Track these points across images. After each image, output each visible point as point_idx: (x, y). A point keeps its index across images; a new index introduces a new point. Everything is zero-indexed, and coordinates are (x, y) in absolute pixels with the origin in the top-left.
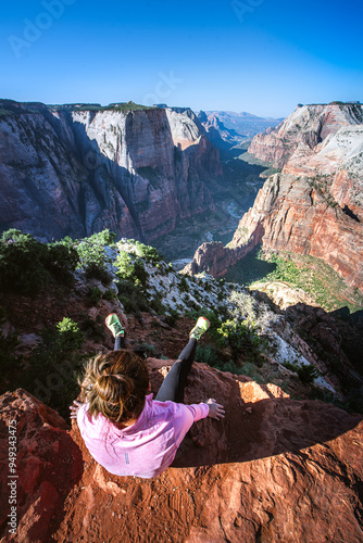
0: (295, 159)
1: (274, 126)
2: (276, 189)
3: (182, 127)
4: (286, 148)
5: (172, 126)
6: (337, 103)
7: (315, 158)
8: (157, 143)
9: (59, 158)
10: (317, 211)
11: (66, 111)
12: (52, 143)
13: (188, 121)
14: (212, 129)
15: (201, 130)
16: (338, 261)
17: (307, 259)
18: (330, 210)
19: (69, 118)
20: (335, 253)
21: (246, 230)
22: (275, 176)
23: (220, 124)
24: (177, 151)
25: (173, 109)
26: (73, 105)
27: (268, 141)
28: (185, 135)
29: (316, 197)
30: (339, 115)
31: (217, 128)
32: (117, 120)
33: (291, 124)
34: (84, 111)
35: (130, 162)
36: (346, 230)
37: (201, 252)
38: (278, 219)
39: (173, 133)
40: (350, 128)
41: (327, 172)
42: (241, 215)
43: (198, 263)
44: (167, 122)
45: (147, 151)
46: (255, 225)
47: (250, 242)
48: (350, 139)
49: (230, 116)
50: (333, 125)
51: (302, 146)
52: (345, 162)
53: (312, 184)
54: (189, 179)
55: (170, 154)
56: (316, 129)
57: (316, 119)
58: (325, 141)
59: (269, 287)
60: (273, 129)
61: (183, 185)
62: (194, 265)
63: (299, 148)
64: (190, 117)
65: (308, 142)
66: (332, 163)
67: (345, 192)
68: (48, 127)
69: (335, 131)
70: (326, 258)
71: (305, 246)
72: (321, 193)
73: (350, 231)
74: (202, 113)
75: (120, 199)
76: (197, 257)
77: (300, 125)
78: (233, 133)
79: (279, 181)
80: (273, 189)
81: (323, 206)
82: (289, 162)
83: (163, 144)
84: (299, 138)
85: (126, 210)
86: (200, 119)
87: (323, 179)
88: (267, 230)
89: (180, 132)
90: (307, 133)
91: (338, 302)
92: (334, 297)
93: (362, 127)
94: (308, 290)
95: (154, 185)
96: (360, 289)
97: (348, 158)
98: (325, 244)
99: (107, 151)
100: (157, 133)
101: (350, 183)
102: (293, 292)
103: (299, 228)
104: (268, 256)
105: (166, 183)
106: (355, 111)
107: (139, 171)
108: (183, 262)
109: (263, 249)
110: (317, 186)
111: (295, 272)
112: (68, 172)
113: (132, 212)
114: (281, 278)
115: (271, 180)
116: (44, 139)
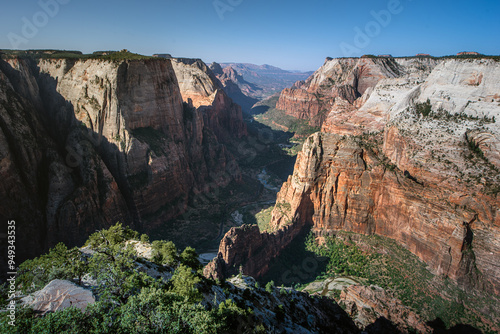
0: (334, 114)
1: (304, 80)
2: (319, 152)
3: (192, 80)
4: (320, 103)
5: (179, 78)
6: (369, 56)
7: (357, 113)
8: (160, 97)
9: (12, 115)
10: (374, 177)
11: (30, 58)
13: (199, 72)
14: (229, 82)
15: (216, 84)
16: (413, 240)
17: (373, 239)
18: (388, 174)
19: (34, 70)
20: (407, 230)
21: (288, 206)
22: (315, 136)
23: (240, 79)
24: (187, 109)
25: (179, 60)
26: (41, 52)
27: (299, 97)
28: (197, 89)
29: (369, 160)
30: (375, 69)
31: (236, 81)
32: (107, 71)
33: (323, 78)
34: (57, 59)
35: (122, 121)
36: (413, 198)
37: (228, 241)
38: (327, 189)
39: (181, 86)
40: (388, 81)
41: (374, 129)
42: (279, 185)
43: (226, 258)
44: (173, 74)
45: (146, 107)
46: (299, 198)
47: (296, 222)
48: (392, 93)
49: (249, 68)
50: (370, 78)
51: (339, 101)
52: (392, 118)
53: (361, 144)
54: (205, 141)
55: (179, 112)
56: (352, 83)
57: (350, 73)
58: (364, 96)
59: (331, 287)
60: (303, 83)
61: (197, 149)
62: (220, 262)
63: (337, 103)
64: (201, 68)
65: (344, 97)
66: (378, 119)
67: (400, 151)
69: (373, 86)
70: (398, 238)
71: (368, 222)
72: (374, 155)
73: (419, 199)
74: (216, 65)
75: (106, 171)
76: (223, 248)
77: (334, 78)
78: (254, 87)
79: (321, 142)
80: (315, 151)
81: (376, 170)
82: (328, 120)
83: (168, 99)
84: (334, 91)
85: (113, 186)
86: (214, 72)
87: (372, 137)
88: (316, 204)
89: (190, 86)
90: (342, 87)
91: (428, 300)
92: (420, 293)
93: (401, 81)
94: (385, 286)
95: (157, 150)
96: (453, 277)
97: (395, 114)
98: (392, 218)
99: (89, 108)
100: (160, 86)
101: (403, 141)
102: (368, 292)
103: (356, 198)
104: (322, 240)
105: (173, 147)
106: (390, 64)
107: (135, 132)
108: (202, 257)
109: (314, 230)
110: (367, 146)
111: (362, 260)
112: (25, 136)
113: (123, 190)
114: (345, 271)
115: (311, 141)
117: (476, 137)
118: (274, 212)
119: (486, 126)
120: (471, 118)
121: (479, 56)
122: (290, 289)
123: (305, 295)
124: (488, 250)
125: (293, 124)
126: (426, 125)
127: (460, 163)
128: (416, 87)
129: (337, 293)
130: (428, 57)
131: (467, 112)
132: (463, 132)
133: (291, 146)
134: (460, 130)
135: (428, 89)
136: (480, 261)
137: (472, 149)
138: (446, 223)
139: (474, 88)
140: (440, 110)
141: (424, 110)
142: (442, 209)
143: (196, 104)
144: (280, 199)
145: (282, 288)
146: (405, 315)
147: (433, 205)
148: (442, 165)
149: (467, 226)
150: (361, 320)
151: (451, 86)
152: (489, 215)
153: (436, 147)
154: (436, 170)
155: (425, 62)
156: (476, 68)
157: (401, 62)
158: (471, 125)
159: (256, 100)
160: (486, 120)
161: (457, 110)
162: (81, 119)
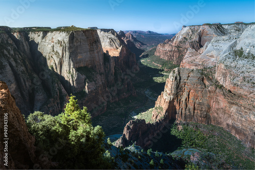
0: (187, 58)
2: (178, 78)
3: (108, 40)
4: (179, 51)
5: (101, 40)
6: (207, 24)
7: (200, 57)
8: (91, 51)
9: (16, 62)
10: (210, 92)
11: (25, 32)
12: (12, 52)
13: (113, 36)
14: (129, 41)
15: (122, 42)
16: (233, 127)
17: (210, 127)
18: (218, 90)
19: (27, 38)
20: (230, 122)
21: (161, 109)
22: (176, 69)
23: (135, 39)
24: (106, 56)
25: (102, 30)
26: (30, 28)
27: (167, 48)
28: (111, 45)
29: (207, 83)
30: (210, 31)
31: (132, 41)
32: (63, 37)
33: (181, 37)
34: (38, 31)
35: (72, 64)
36: (233, 104)
37: (128, 128)
38: (183, 99)
39: (103, 44)
40: (219, 38)
41: (210, 65)
42: (156, 98)
43: (127, 137)
44: (98, 37)
45: (84, 56)
46: (168, 104)
47: (166, 118)
48: (220, 45)
49: (140, 33)
50: (208, 37)
51: (190, 50)
52: (221, 58)
53: (202, 74)
54: (115, 74)
55: (101, 58)
56: (197, 40)
57: (196, 34)
58: (205, 46)
59: (186, 153)
60: (170, 41)
61: (111, 78)
62: (124, 139)
63: (188, 51)
64: (113, 34)
65: (193, 47)
66: (212, 59)
67: (225, 77)
68: (10, 41)
69: (210, 41)
72: (210, 80)
73: (236, 104)
74: (122, 32)
75: (63, 90)
76: (125, 132)
77: (187, 37)
78: (142, 44)
79: (179, 73)
80: (176, 78)
81: (213, 88)
82: (184, 61)
83: (96, 51)
84: (187, 45)
85: (67, 98)
86: (121, 36)
87: (208, 70)
88: (177, 108)
89: (107, 44)
90: (192, 42)
91: (242, 162)
92: (238, 158)
93: (225, 37)
95: (90, 78)
97: (222, 56)
98: (221, 115)
99: (55, 57)
100: (91, 44)
101: (227, 71)
103: (200, 104)
104: (180, 127)
105: (99, 77)
106: (219, 28)
107: (78, 69)
109: (176, 122)
110: (205, 75)
111: (203, 138)
112: (23, 72)
114: (194, 145)
115: (174, 72)
116: (7, 49)
118: (154, 111)
122: (161, 153)
125: (164, 63)
126: (240, 62)
128: (234, 41)
129: (189, 157)
130: (242, 23)
133: (163, 76)
135: (241, 42)
138: (252, 118)
140: (249, 53)
141: (239, 54)
143: (111, 54)
144: (157, 105)
147: (245, 108)
148: (250, 84)
153: (246, 74)
154: (246, 87)
155: (240, 26)
157: (226, 27)
159: (143, 51)
162: (50, 63)
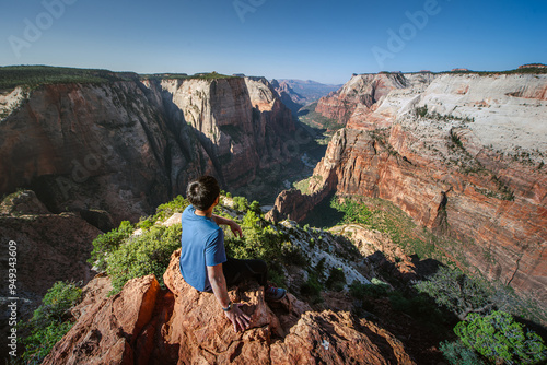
0: (355, 116)
1: (336, 91)
2: (343, 142)
3: (258, 92)
4: (346, 107)
5: (250, 92)
6: (384, 73)
7: (373, 115)
8: (237, 104)
9: (148, 118)
10: (381, 159)
11: (156, 79)
12: (142, 105)
13: (263, 86)
14: (283, 93)
15: (275, 95)
16: (405, 202)
17: (377, 201)
18: (391, 158)
19: (159, 88)
20: (401, 195)
21: (321, 178)
22: (342, 130)
23: (291, 90)
24: (255, 111)
25: (250, 78)
26: (162, 75)
27: (332, 103)
28: (262, 98)
30: (388, 82)
31: (288, 92)
32: (203, 86)
33: (349, 89)
34: (172, 79)
35: (214, 121)
36: (408, 174)
37: (281, 199)
38: (348, 167)
39: (251, 96)
40: (397, 91)
41: (383, 127)
42: (315, 164)
43: (279, 209)
44: (246, 88)
45: (229, 111)
46: (328, 173)
47: (325, 188)
48: (399, 100)
49: (297, 83)
50: (384, 89)
51: (360, 106)
52: (398, 118)
53: (373, 137)
54: (266, 134)
55: (249, 114)
56: (370, 93)
57: (370, 85)
58: (379, 102)
59: (346, 230)
60: (335, 93)
61: (262, 139)
62: (275, 211)
63: (358, 107)
64: (264, 84)
65: (364, 103)
66: (388, 119)
67: (401, 142)
68: (139, 91)
69: (386, 95)
70: (394, 200)
71: (374, 190)
72: (382, 144)
73: (412, 175)
74: (275, 81)
75: (204, 153)
76: (277, 203)
77: (357, 89)
78: (300, 97)
79: (345, 135)
80: (341, 141)
81: (386, 154)
82: (352, 119)
83: (243, 105)
84: (357, 99)
85: (209, 162)
86: (273, 86)
87: (381, 132)
88: (340, 177)
89: (257, 96)
90: (363, 96)
91: (410, 241)
92: (406, 236)
93: (407, 91)
94: (382, 231)
95: (236, 139)
96: (429, 227)
97: (400, 115)
98: (391, 187)
99: (193, 112)
100: (237, 96)
101: (404, 134)
102: (371, 234)
103: (367, 174)
104: (342, 200)
105: (246, 138)
106: (399, 78)
107: (222, 128)
108: (263, 208)
109: (337, 194)
110: (378, 138)
111: (368, 214)
112: (156, 130)
113: (215, 164)
114: (356, 220)
115: (339, 134)
116: (136, 102)
117: (458, 132)
118: (311, 181)
119: (467, 124)
120: (457, 119)
121: (468, 72)
122: (319, 230)
123: (329, 234)
124: (457, 210)
125: (326, 122)
126: (422, 123)
127: (444, 151)
128: (417, 95)
129: (350, 234)
130: (429, 72)
131: (454, 114)
132: (449, 129)
133: (324, 138)
134: (447, 127)
135: (427, 97)
136: (449, 218)
137: (455, 141)
138: (429, 191)
139: (462, 96)
140: (434, 112)
141: (422, 112)
142: (427, 182)
143: (261, 109)
144: (315, 174)
145: (314, 229)
146: (394, 249)
147: (421, 180)
148: (431, 152)
149: (444, 194)
150: (365, 251)
151: (443, 94)
152: (461, 187)
153: (428, 139)
154: (426, 155)
155: (426, 77)
156: (465, 80)
157: (408, 77)
158: (456, 123)
159: (301, 106)
160: (468, 120)
161: (447, 113)
162: (188, 119)
